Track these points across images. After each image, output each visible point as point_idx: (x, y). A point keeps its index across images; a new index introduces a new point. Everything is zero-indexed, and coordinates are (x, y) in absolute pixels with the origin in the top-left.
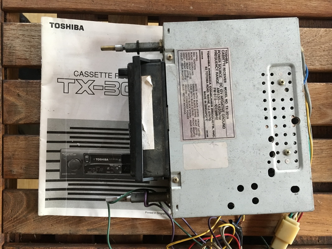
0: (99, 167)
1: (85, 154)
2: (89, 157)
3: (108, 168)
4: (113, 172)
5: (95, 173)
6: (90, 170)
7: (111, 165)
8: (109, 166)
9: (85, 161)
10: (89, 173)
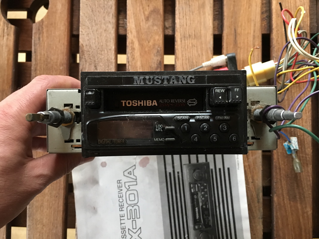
0: (204, 215)
1: (195, 229)
2: (196, 225)
3: (204, 207)
4: (207, 202)
5: (210, 218)
6: (208, 223)
7: (201, 204)
8: (202, 206)
9: (201, 228)
10: (211, 223)
